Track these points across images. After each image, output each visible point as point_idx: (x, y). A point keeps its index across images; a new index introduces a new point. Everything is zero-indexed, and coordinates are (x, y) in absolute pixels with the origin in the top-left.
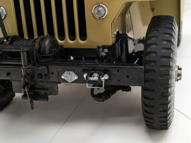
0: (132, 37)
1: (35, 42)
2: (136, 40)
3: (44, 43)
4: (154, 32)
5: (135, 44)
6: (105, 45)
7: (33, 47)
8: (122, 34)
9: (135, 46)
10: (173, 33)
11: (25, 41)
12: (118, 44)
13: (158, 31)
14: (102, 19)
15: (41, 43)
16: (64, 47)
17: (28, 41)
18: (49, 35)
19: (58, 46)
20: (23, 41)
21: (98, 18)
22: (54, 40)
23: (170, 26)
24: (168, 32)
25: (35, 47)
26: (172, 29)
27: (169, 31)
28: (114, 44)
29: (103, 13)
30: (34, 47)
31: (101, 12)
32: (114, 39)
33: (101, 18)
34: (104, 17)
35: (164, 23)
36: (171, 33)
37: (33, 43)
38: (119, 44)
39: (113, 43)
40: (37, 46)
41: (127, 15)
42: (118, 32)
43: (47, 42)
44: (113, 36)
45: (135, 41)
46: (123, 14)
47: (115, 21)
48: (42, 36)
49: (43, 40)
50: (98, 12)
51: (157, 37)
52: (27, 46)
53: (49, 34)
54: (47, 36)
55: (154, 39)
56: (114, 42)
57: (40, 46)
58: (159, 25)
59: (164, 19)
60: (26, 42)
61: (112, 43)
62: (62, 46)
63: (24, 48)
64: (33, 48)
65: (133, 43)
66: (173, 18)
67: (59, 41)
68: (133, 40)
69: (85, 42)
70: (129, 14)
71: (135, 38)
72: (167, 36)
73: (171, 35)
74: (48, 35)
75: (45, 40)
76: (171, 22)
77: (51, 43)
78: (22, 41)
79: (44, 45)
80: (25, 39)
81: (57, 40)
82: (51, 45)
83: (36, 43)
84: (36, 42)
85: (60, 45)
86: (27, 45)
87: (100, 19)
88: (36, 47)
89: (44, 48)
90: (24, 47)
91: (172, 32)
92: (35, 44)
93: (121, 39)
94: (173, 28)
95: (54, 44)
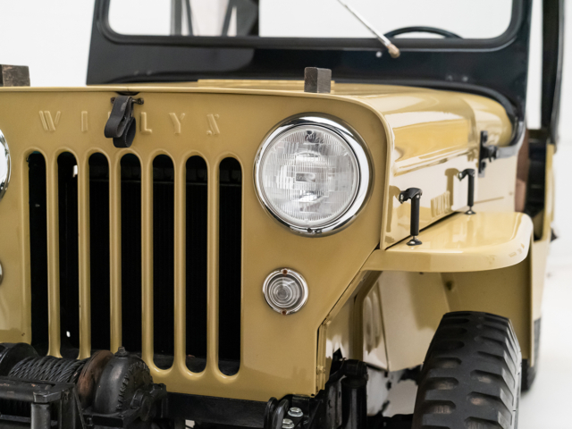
0: (382, 364)
1: (81, 369)
2: (394, 372)
3: (108, 377)
4: (447, 365)
5: (389, 386)
6: (294, 393)
7: (70, 389)
8: (350, 361)
9: (391, 390)
10: (504, 374)
11: (50, 365)
12: (336, 391)
13: (459, 362)
14: (291, 313)
15: (97, 373)
16: (169, 389)
17: (59, 365)
18: (124, 352)
19: (151, 385)
20: (42, 365)
21: (279, 311)
22: (138, 368)
23: (495, 350)
24: (490, 371)
25: (77, 389)
26: (501, 359)
27: (490, 366)
28: (321, 390)
29: (294, 295)
30: (74, 390)
31: (289, 295)
32: (323, 378)
33: (287, 313)
34: (296, 309)
35: (477, 339)
36: (497, 372)
37: (73, 373)
38: (340, 390)
39: (320, 388)
40: (84, 383)
41: (368, 299)
42: (338, 354)
43: (117, 374)
44: (321, 368)
45: (389, 375)
46: (355, 298)
47: (328, 323)
48: (102, 354)
49: (105, 365)
50: (279, 294)
51: (454, 381)
52: (53, 385)
53: (126, 350)
54: (118, 355)
55: (446, 387)
56: (322, 387)
57: (94, 385)
58: (461, 345)
59: (479, 327)
60: (52, 368)
61: (317, 388)
62: (162, 386)
63: (44, 391)
64: (71, 391)
65: (386, 380)
66: (506, 325)
67: (156, 371)
68: (386, 373)
69: (233, 378)
70: (375, 295)
71: (392, 369)
72: (486, 380)
73: (498, 378)
74: (122, 350)
75: (112, 367)
76: (499, 336)
77: (127, 379)
78: (41, 362)
79: (107, 384)
80: (51, 358)
81: (147, 367)
82: (127, 383)
83: (82, 375)
84: (84, 370)
85: (155, 382)
86: (53, 382)
87: (284, 313)
88: (81, 387)
89: (107, 391)
90: (43, 388)
91: (501, 371)
92: (78, 375)
93: (344, 377)
94: (506, 356)
95: (138, 379)
